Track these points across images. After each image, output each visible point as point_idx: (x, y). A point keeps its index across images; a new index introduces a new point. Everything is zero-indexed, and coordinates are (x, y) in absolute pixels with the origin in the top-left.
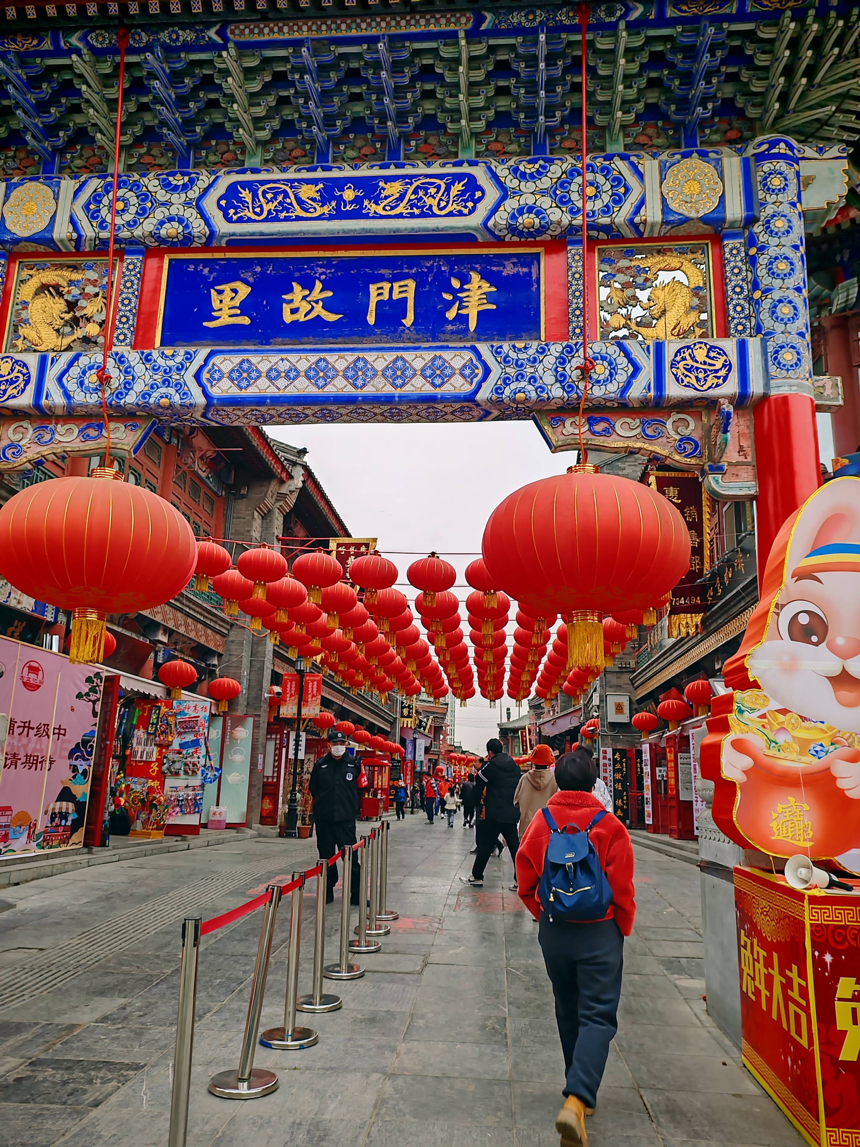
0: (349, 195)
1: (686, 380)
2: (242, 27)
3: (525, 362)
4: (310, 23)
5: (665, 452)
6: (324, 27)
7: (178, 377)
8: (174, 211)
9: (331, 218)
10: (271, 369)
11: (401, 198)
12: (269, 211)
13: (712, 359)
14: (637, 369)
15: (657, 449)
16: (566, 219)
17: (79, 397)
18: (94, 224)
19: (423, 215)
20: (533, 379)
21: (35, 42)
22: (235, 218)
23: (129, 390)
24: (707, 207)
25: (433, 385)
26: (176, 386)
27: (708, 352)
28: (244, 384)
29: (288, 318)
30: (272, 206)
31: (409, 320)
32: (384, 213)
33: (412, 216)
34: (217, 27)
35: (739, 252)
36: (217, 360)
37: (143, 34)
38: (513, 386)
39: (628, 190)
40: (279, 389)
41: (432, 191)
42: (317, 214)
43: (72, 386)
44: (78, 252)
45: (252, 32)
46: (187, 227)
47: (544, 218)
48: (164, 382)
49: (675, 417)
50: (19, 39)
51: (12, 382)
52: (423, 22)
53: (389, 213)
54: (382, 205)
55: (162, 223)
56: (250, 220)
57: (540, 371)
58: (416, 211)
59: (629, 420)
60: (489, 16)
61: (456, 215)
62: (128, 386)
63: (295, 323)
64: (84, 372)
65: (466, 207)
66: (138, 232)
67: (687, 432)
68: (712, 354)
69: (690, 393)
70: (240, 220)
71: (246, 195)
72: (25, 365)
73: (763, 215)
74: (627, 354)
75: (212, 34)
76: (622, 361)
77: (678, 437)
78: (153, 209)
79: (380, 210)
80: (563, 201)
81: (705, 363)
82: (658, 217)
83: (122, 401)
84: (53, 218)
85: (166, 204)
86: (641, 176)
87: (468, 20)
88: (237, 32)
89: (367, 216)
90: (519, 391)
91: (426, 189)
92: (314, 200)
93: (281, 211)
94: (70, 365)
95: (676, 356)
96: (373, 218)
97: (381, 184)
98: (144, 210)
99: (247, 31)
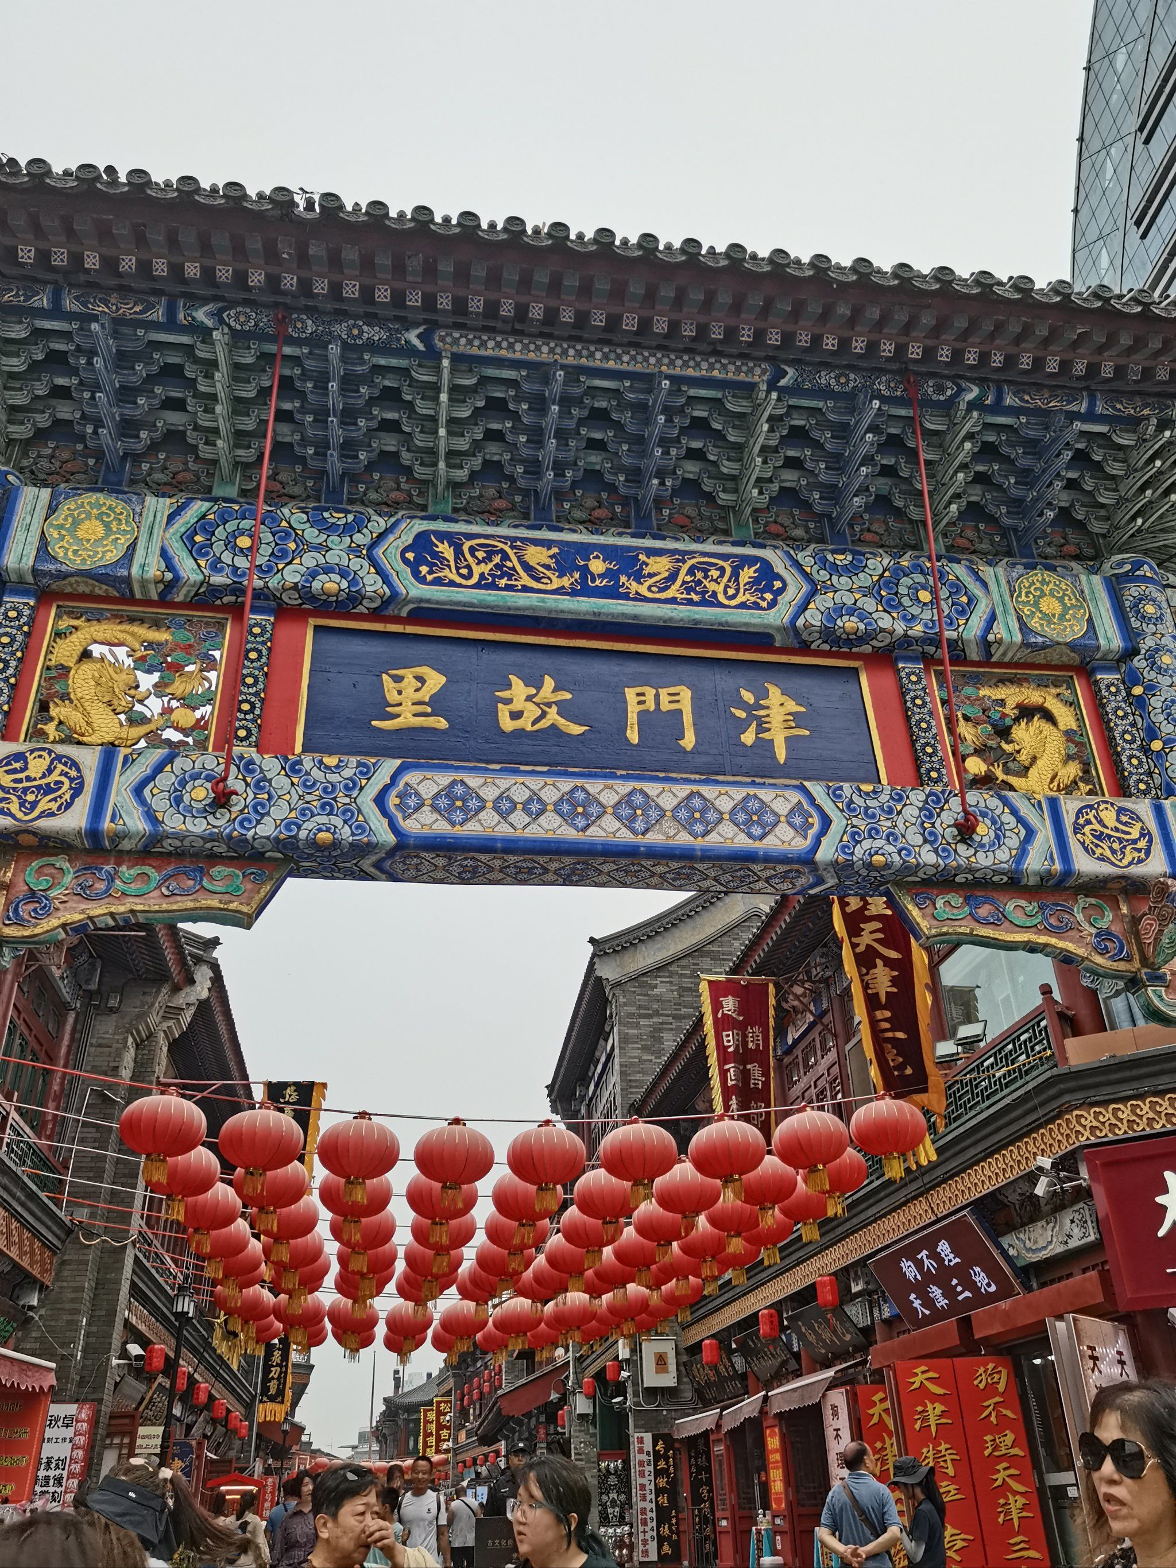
0: (597, 566)
1: (1099, 851)
2: (456, 335)
3: (878, 812)
4: (552, 345)
5: (1081, 952)
6: (571, 352)
7: (347, 800)
8: (332, 558)
9: (574, 593)
10: (500, 797)
11: (672, 577)
12: (482, 576)
13: (1125, 824)
14: (1030, 833)
15: (1070, 946)
16: (900, 628)
17: (173, 822)
18: (202, 563)
19: (704, 603)
20: (891, 837)
21: (138, 309)
22: (429, 578)
23: (263, 815)
24: (1074, 631)
25: (750, 836)
26: (344, 813)
27: (1118, 816)
28: (458, 816)
29: (507, 724)
30: (486, 568)
31: (689, 741)
32: (650, 595)
33: (690, 602)
34: (421, 330)
35: (1118, 691)
36: (412, 777)
37: (309, 322)
38: (867, 844)
39: (972, 600)
40: (515, 828)
41: (714, 573)
42: (554, 586)
43: (160, 804)
44: (163, 601)
45: (470, 342)
46: (352, 583)
47: (870, 624)
48: (323, 807)
49: (1082, 901)
50: (113, 301)
51: (48, 790)
52: (705, 365)
53: (657, 596)
54: (647, 584)
55: (313, 574)
56: (452, 584)
57: (900, 825)
58: (696, 598)
59: (1023, 903)
60: (791, 372)
61: (749, 608)
62: (260, 811)
63: (520, 733)
64: (183, 783)
65: (764, 599)
66: (273, 582)
67: (1103, 924)
68: (1124, 819)
69: (1106, 869)
70: (438, 582)
71: (446, 550)
72: (74, 764)
73: (1143, 648)
74: (1014, 812)
75: (413, 336)
76: (1008, 818)
77: (1094, 931)
78: (299, 553)
79: (643, 590)
80: (891, 606)
81: (1117, 830)
82: (1018, 638)
83: (251, 833)
84: (132, 547)
85: (320, 548)
86: (985, 585)
87: (764, 372)
88: (449, 339)
89: (626, 597)
90: (876, 853)
91: (706, 571)
92: (548, 567)
93: (501, 577)
94: (159, 769)
95: (1077, 818)
96: (635, 599)
97: (642, 557)
98: (284, 553)
99: (463, 341)
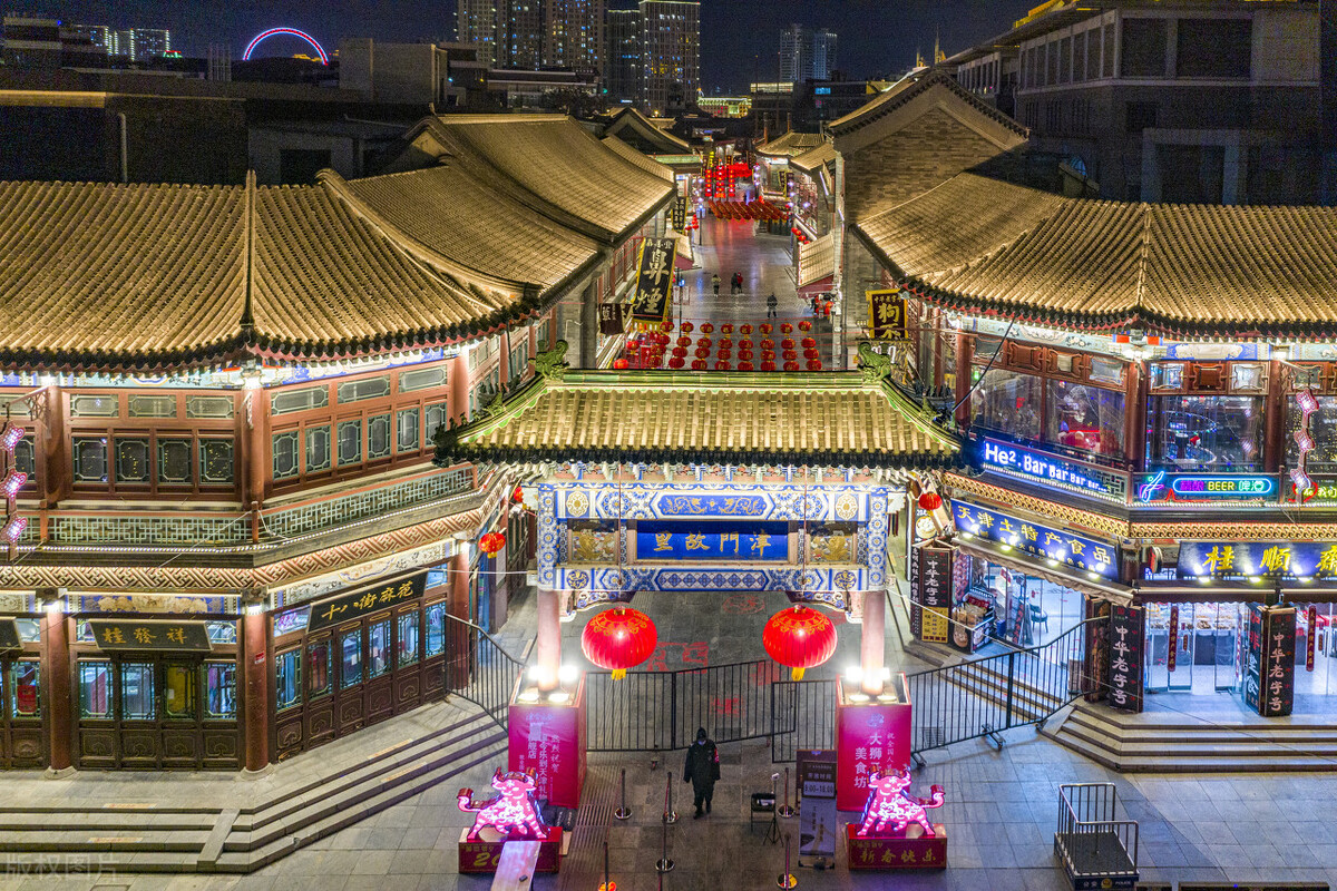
0: (712, 504)
1: (840, 585)
3: (781, 577)
8: (640, 508)
9: (706, 514)
10: (685, 577)
11: (733, 506)
12: (680, 510)
13: (850, 577)
16: (798, 518)
17: (610, 588)
18: (607, 512)
20: (784, 584)
22: (666, 513)
24: (852, 515)
25: (747, 585)
27: (848, 575)
28: (675, 584)
29: (688, 548)
30: (681, 508)
31: (736, 550)
36: (663, 573)
38: (777, 586)
39: (822, 507)
40: (688, 586)
41: (746, 504)
42: (700, 512)
43: (606, 583)
46: (646, 515)
47: (790, 517)
51: (581, 581)
53: (729, 513)
54: (726, 509)
55: (635, 514)
56: (672, 514)
57: (787, 580)
58: (740, 513)
61: (755, 515)
63: (691, 550)
64: (611, 577)
65: (759, 512)
66: (625, 518)
69: (841, 590)
70: (668, 514)
71: (670, 502)
72: (586, 574)
73: (873, 519)
74: (819, 575)
76: (817, 577)
77: (837, 601)
79: (725, 511)
80: (797, 510)
81: (846, 579)
82: (833, 519)
85: (637, 504)
86: (828, 501)
89: (719, 514)
90: (779, 588)
91: (743, 503)
92: (698, 506)
94: (604, 574)
95: (837, 575)
96: (722, 514)
97: (725, 499)
98: (627, 507)
